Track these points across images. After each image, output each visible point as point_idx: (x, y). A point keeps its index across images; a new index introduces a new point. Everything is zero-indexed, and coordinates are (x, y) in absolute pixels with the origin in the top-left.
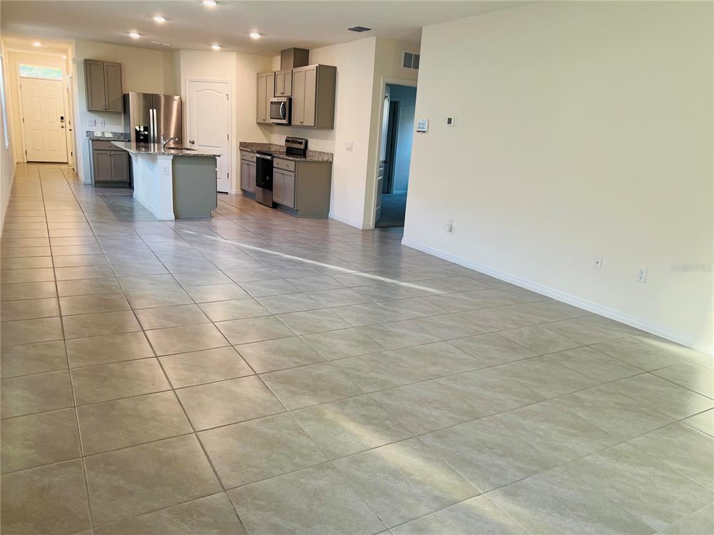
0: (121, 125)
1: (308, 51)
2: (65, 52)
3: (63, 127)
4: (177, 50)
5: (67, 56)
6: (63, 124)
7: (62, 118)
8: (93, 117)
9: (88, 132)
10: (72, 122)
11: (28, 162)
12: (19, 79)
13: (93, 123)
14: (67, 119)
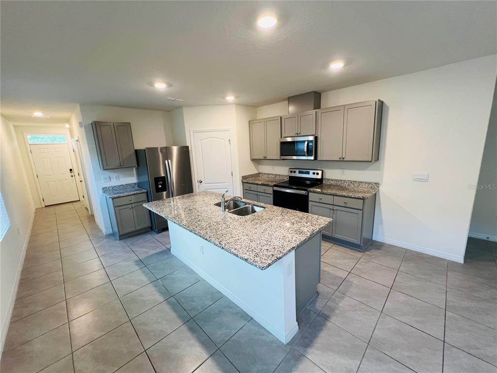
0: (134, 176)
1: (320, 94)
2: (68, 121)
3: (72, 176)
4: (179, 107)
5: (70, 124)
6: (73, 174)
7: (71, 170)
8: (107, 174)
9: (104, 188)
10: (81, 174)
11: (46, 206)
12: (28, 146)
13: (109, 179)
14: (76, 171)
